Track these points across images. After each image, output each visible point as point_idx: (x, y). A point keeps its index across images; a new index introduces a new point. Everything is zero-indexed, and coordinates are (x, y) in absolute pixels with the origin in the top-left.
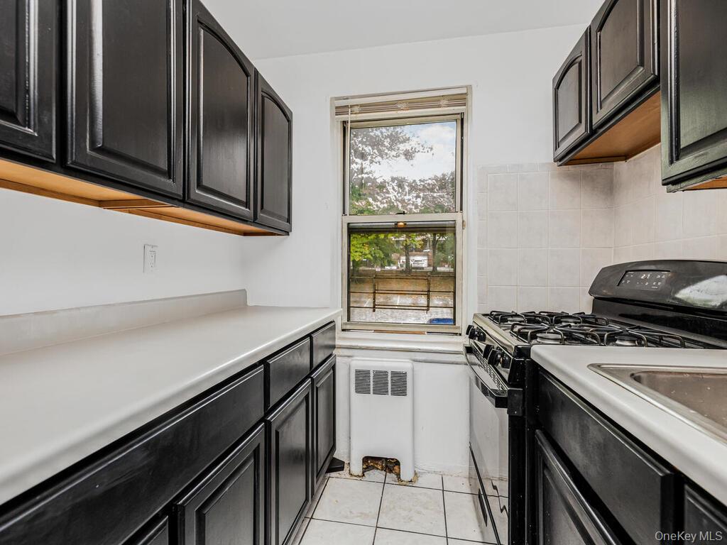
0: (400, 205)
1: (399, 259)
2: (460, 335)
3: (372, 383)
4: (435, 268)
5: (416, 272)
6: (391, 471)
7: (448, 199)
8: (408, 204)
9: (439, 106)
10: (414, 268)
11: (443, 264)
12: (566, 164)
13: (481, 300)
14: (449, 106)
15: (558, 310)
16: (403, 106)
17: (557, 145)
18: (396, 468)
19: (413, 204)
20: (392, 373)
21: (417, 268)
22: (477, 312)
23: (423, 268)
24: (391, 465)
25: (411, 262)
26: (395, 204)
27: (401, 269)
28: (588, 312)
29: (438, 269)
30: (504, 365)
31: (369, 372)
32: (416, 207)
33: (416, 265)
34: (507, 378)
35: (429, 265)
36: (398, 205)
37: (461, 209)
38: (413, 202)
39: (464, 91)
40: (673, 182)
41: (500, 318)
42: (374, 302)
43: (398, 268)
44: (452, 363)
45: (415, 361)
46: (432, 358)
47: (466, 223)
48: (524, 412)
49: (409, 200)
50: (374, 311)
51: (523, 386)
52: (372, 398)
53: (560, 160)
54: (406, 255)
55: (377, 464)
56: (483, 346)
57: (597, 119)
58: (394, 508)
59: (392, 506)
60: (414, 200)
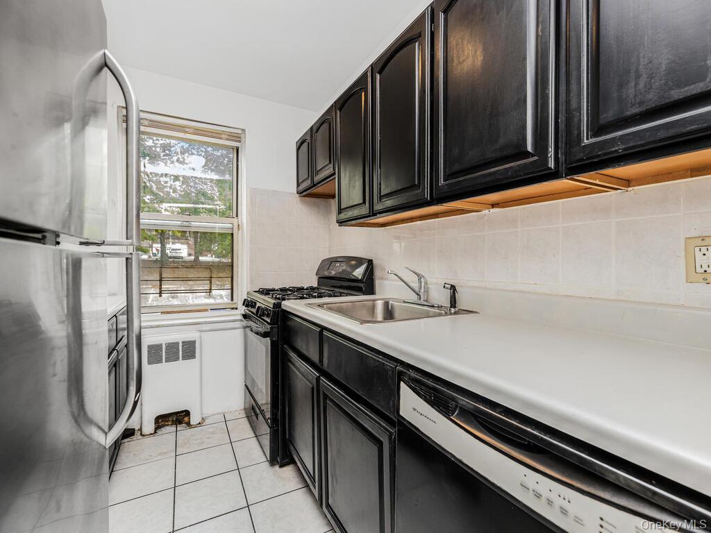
0: (154, 187)
1: (151, 247)
2: (236, 309)
3: (164, 354)
4: (197, 258)
5: (174, 262)
6: (181, 423)
7: (211, 186)
8: (165, 187)
9: (221, 138)
10: (170, 258)
11: (206, 253)
12: (304, 196)
13: (252, 281)
14: (228, 140)
15: (299, 285)
16: (191, 131)
17: (298, 185)
18: (186, 419)
19: (170, 187)
20: (183, 342)
21: (175, 258)
22: (249, 290)
23: (182, 258)
24: (180, 418)
25: (168, 251)
26: (148, 184)
27: (154, 258)
28: (315, 285)
29: (201, 258)
30: (268, 316)
31: (161, 345)
32: (175, 191)
33: (174, 254)
34: (269, 321)
35: (190, 255)
36: (151, 186)
37: (237, 216)
38: (171, 185)
39: (240, 132)
40: (341, 223)
41: (265, 292)
42: (161, 288)
43: (150, 257)
44: (232, 329)
45: (202, 331)
46: (216, 328)
47: (240, 226)
48: (278, 337)
49: (166, 182)
50: (160, 296)
51: (278, 324)
52: (164, 366)
53: (301, 193)
54: (161, 243)
55: (167, 421)
56: (254, 310)
57: (317, 179)
58: (188, 442)
59: (186, 441)
60: (172, 182)
